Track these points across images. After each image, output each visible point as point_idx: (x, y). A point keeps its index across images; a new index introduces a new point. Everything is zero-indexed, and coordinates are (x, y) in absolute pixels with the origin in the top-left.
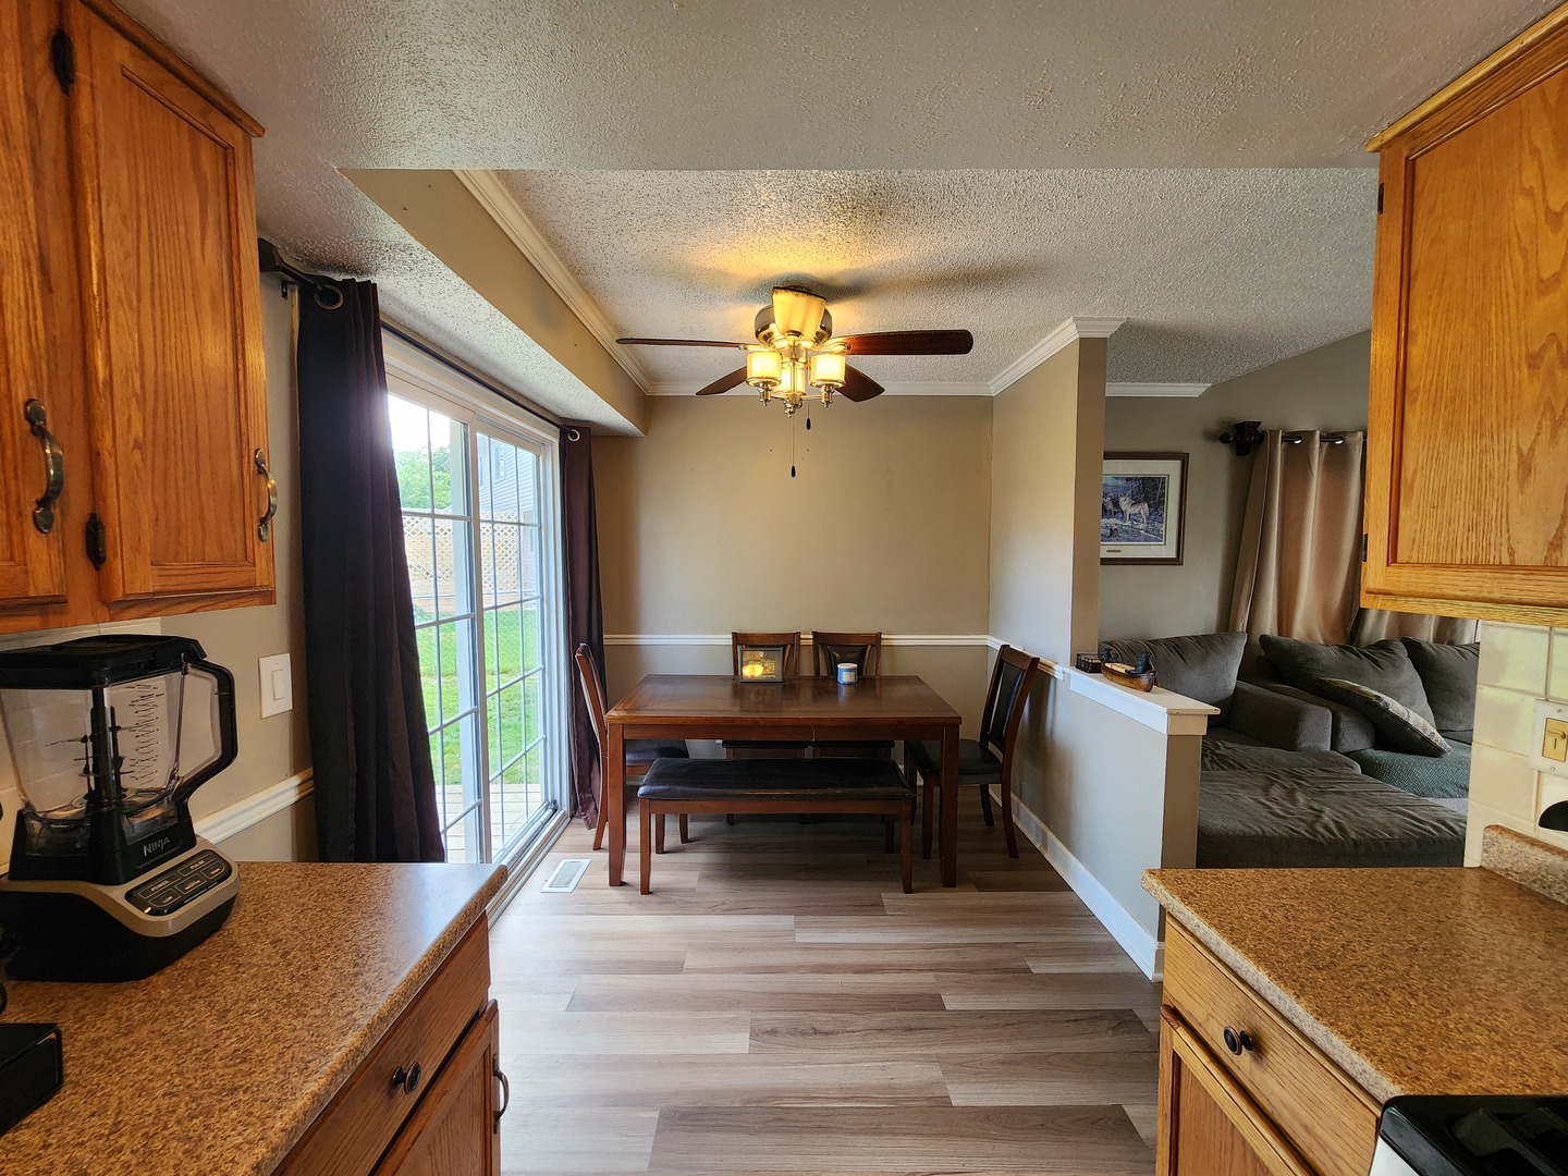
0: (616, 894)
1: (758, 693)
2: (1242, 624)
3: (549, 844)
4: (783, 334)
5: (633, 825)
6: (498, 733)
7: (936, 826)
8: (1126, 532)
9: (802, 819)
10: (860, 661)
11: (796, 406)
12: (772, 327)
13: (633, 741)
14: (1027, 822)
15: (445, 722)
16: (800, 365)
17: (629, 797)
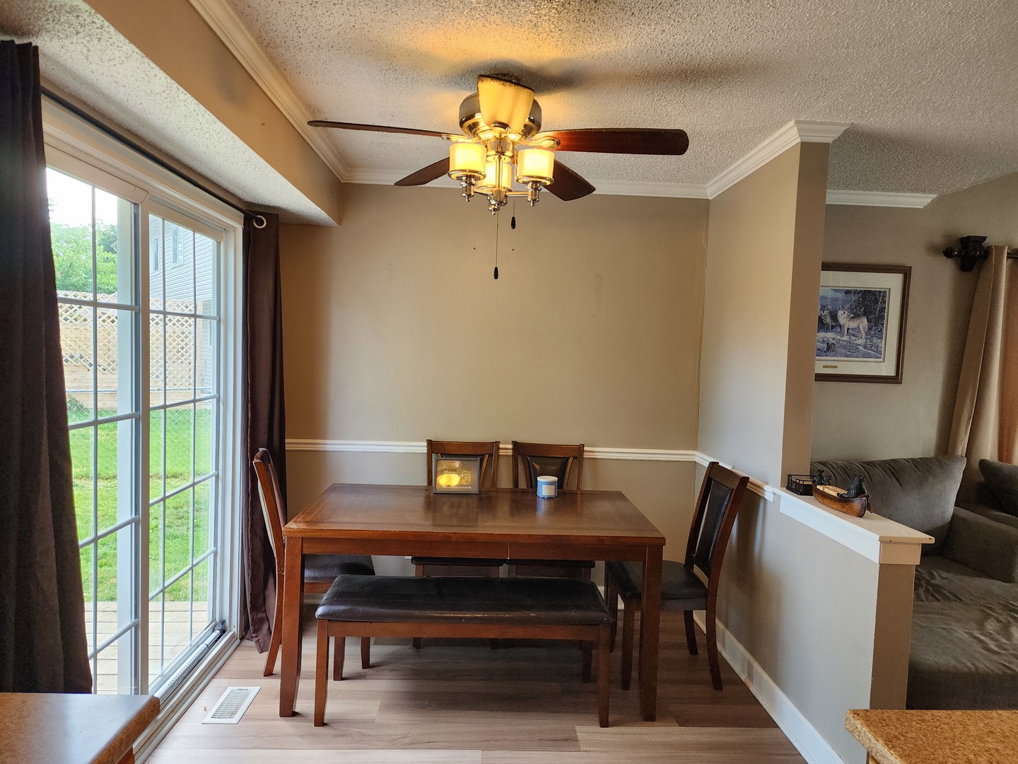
0: (287, 725)
1: (452, 506)
2: (962, 448)
3: (215, 669)
4: (489, 125)
5: (310, 648)
6: (161, 544)
7: (636, 654)
8: (844, 347)
9: (495, 644)
10: (561, 474)
11: (500, 203)
12: (478, 117)
13: (314, 556)
14: (732, 650)
15: (99, 533)
16: (506, 160)
17: (306, 618)
